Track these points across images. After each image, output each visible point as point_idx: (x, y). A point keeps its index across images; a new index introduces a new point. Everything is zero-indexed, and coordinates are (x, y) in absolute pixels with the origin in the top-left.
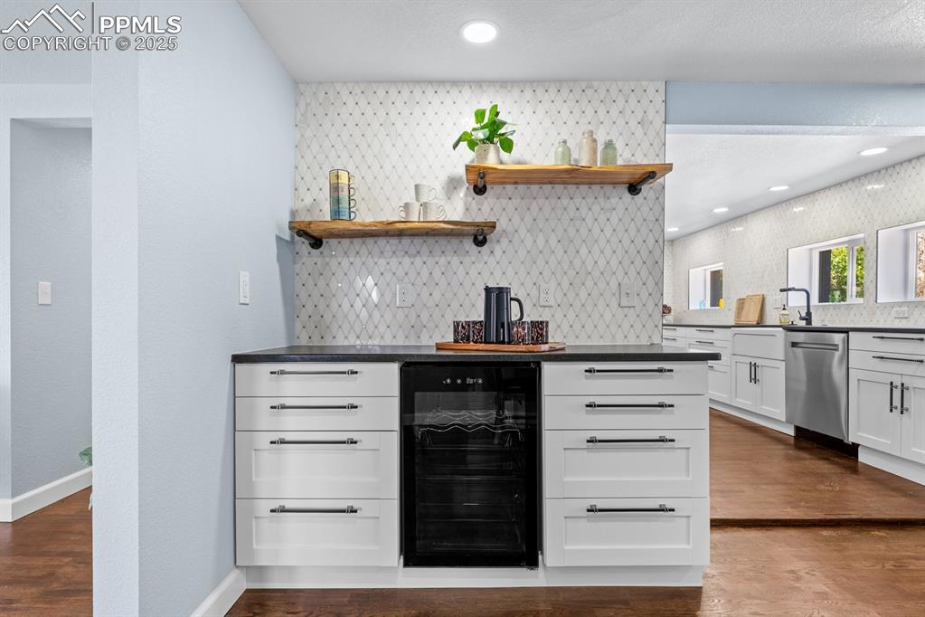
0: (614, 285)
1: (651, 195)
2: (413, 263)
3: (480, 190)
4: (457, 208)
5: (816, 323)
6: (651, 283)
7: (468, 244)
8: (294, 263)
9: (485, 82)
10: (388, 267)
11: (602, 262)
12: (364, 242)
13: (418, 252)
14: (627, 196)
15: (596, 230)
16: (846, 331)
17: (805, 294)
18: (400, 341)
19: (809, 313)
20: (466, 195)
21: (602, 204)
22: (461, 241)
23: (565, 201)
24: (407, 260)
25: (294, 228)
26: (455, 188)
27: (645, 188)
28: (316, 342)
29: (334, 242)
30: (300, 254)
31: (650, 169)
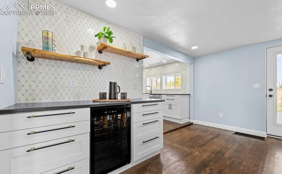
0: (134, 83)
1: (141, 62)
2: (77, 72)
3: (100, 52)
4: (93, 56)
5: (152, 93)
6: (141, 83)
7: (97, 68)
8: (18, 66)
9: (102, 19)
10: (67, 72)
11: (131, 77)
12: (56, 62)
13: (79, 69)
14: (136, 61)
15: (130, 69)
16: (161, 94)
17: (150, 87)
18: (72, 100)
19: (151, 91)
20: (96, 53)
21: (131, 63)
22: (94, 67)
23: (123, 60)
24: (74, 71)
25: (25, 50)
26: (92, 50)
27: (140, 61)
28: (30, 101)
29: (41, 60)
30: (21, 62)
31: (145, 56)
